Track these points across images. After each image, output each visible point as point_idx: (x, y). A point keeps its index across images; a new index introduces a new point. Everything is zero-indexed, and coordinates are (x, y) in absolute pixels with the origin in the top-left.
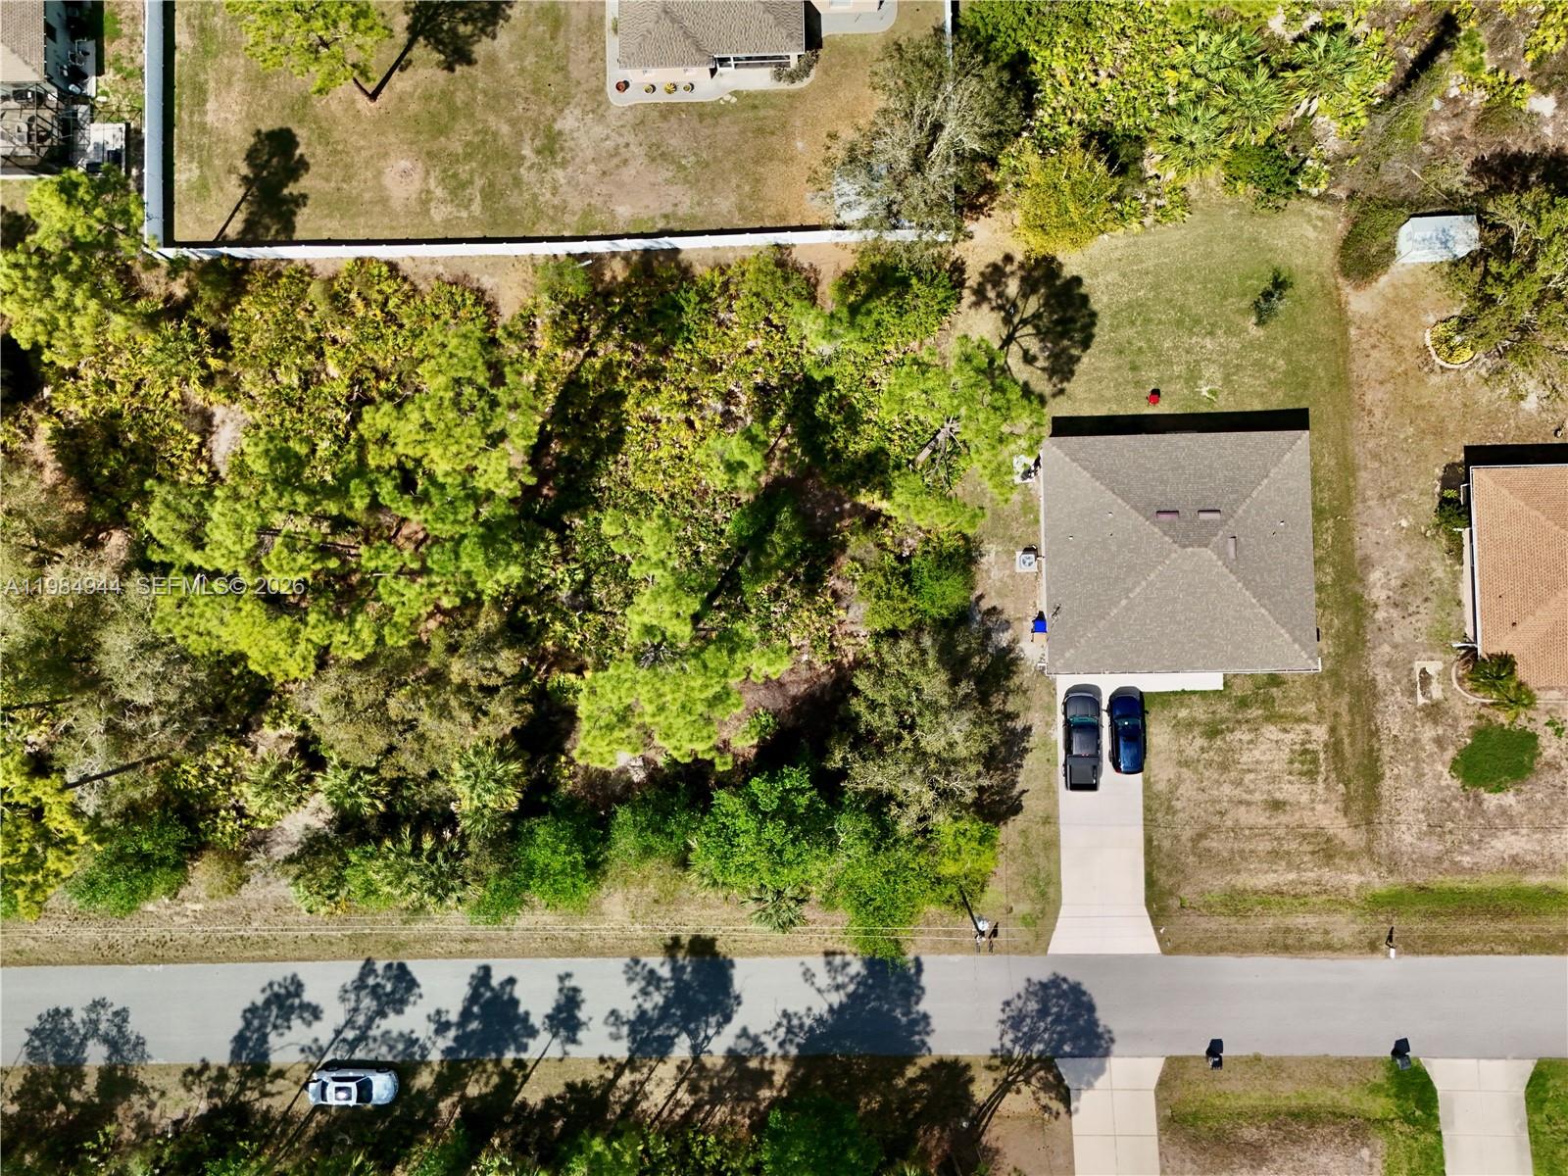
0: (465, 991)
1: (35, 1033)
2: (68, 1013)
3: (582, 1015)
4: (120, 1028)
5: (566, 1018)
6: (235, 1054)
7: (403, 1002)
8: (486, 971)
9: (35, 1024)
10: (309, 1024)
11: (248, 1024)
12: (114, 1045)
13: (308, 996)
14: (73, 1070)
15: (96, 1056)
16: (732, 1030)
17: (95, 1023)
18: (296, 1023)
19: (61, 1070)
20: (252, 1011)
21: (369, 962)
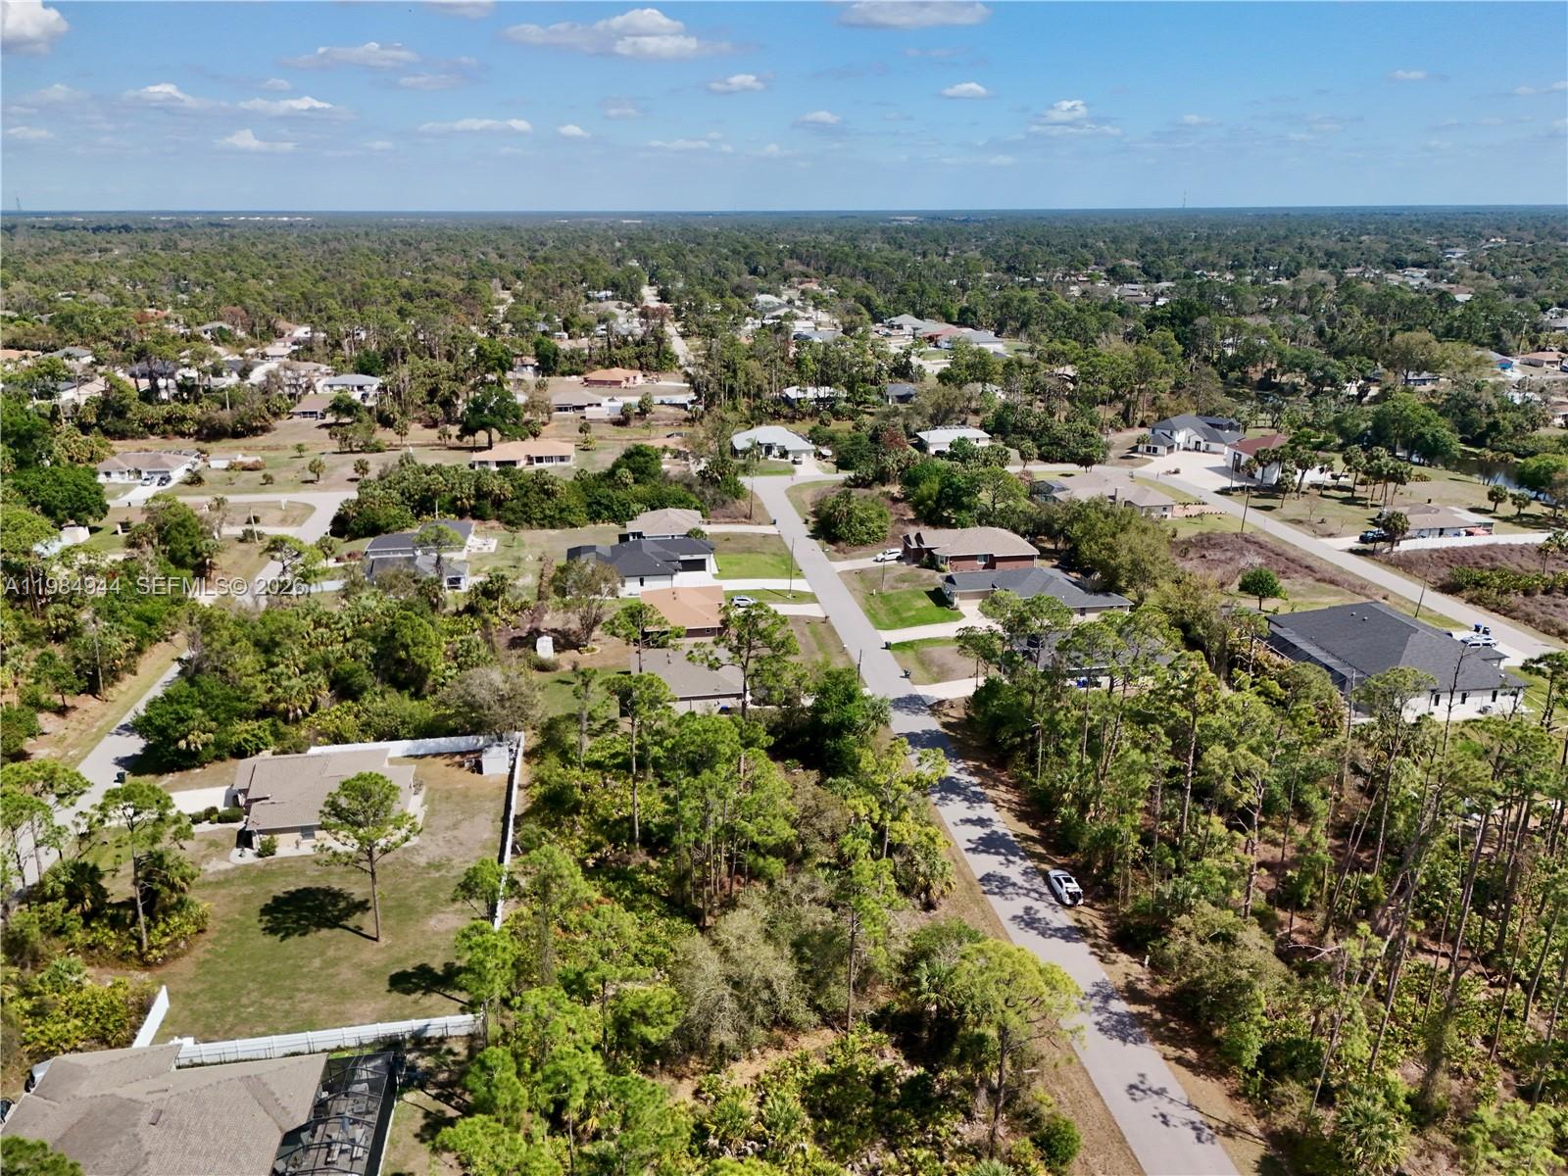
0: (984, 855)
1: (1124, 1040)
2: (1097, 1023)
3: (975, 818)
4: (1092, 996)
5: (981, 822)
6: (1077, 940)
7: (1002, 877)
8: (967, 850)
9: (1117, 1042)
10: (1037, 911)
11: (1051, 936)
12: (1107, 998)
13: (1021, 913)
14: (1139, 1019)
15: (1119, 1006)
16: (958, 776)
17: (1097, 1009)
18: (1039, 916)
19: (1142, 1024)
20: (1043, 934)
21: (984, 892)
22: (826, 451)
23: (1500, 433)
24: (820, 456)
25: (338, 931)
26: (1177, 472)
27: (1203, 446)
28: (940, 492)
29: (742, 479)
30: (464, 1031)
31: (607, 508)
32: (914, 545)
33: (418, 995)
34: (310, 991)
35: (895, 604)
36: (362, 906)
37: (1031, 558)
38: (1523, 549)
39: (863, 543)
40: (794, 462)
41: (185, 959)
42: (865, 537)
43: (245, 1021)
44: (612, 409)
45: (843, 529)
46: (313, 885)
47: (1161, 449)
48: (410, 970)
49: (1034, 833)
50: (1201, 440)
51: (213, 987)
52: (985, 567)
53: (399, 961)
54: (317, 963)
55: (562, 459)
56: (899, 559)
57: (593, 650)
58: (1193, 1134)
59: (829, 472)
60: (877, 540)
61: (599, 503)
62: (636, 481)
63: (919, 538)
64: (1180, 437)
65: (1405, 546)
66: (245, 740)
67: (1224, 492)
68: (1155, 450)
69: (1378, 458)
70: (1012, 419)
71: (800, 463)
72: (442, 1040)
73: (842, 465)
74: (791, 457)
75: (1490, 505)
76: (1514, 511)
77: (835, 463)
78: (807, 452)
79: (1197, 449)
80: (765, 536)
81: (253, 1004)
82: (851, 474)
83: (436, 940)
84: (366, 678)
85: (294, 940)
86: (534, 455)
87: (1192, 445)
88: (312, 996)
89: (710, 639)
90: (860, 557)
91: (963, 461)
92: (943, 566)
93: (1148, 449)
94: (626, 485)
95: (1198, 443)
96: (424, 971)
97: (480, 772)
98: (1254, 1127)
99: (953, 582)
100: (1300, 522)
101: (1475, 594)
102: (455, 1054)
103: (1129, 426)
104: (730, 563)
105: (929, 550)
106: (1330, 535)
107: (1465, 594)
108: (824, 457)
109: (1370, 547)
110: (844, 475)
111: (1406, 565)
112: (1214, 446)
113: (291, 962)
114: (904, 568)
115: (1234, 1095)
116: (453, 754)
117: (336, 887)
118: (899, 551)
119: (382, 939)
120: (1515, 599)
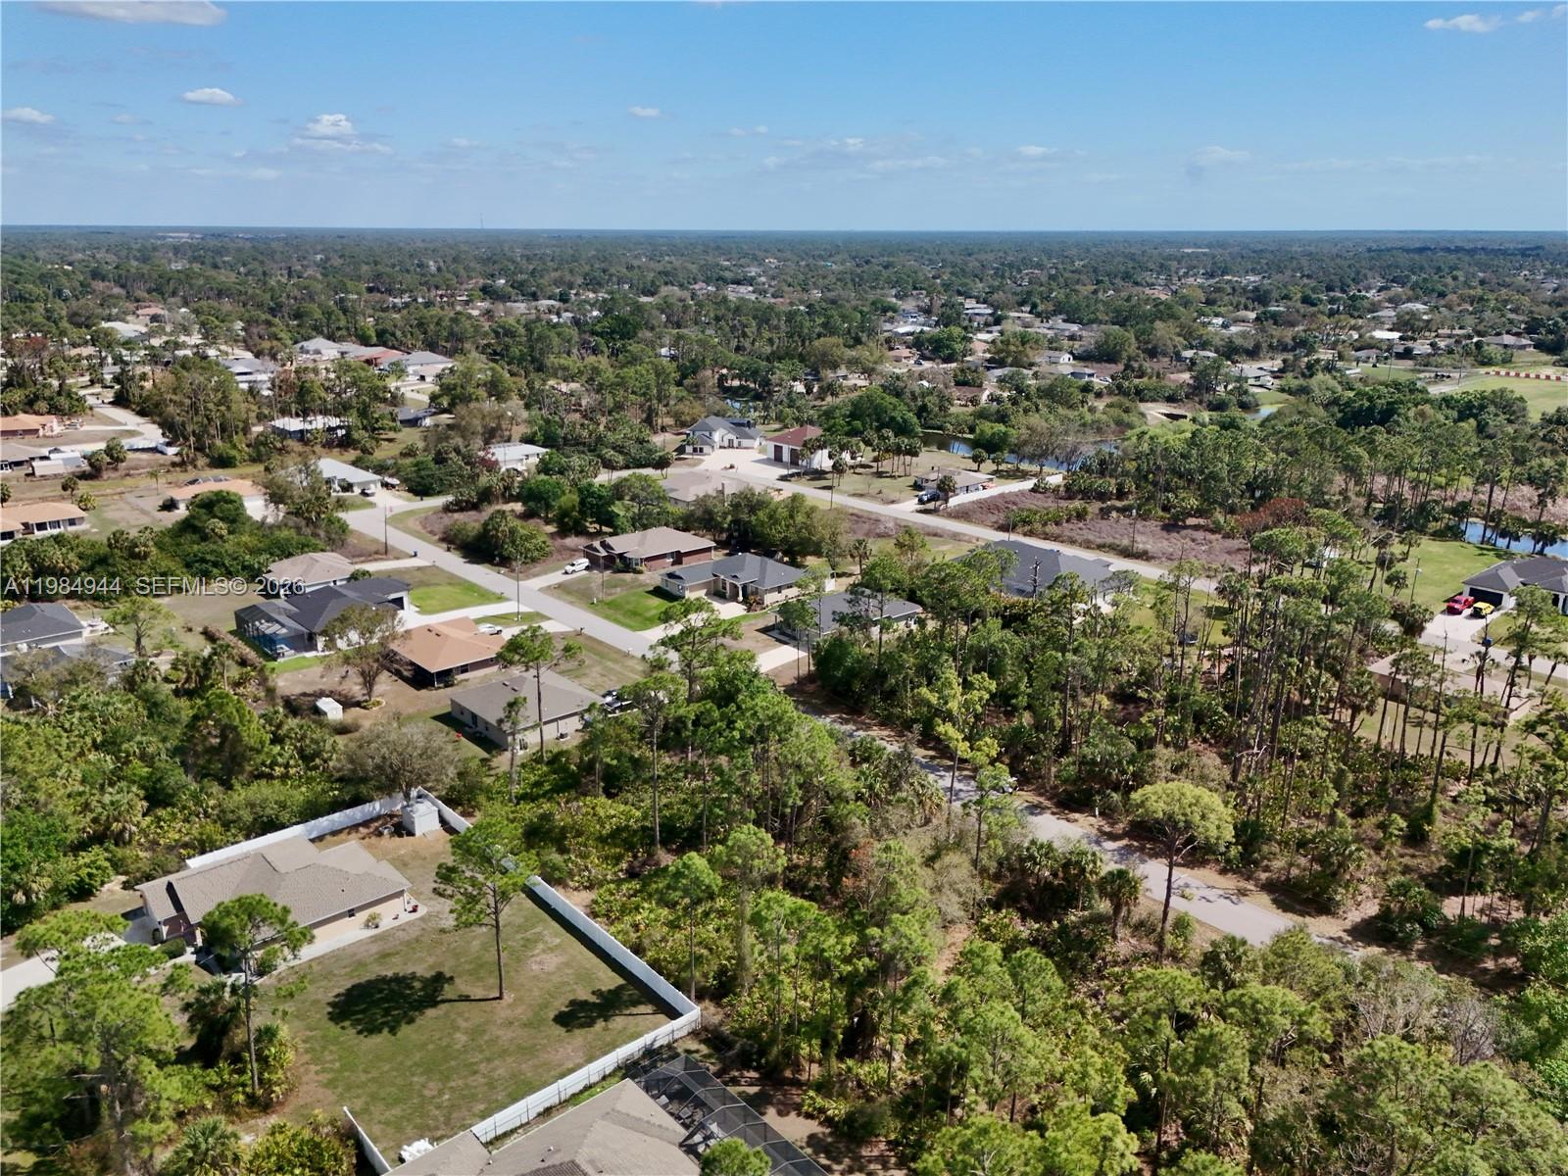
6: (1041, 813)
12: (1098, 843)
15: (1110, 845)
19: (1134, 852)
22: (395, 481)
23: (929, 413)
24: (385, 485)
25: (444, 1007)
26: (732, 467)
27: (736, 444)
28: (582, 502)
29: (341, 515)
30: (684, 1032)
31: (215, 565)
32: (603, 553)
33: (600, 1024)
34: (489, 1060)
35: (628, 607)
36: (439, 979)
37: (708, 550)
38: (1022, 493)
39: (534, 560)
40: (364, 493)
41: (304, 1088)
42: (536, 554)
43: (453, 1107)
44: (66, 461)
45: (509, 549)
46: (356, 981)
47: (706, 449)
48: (564, 1009)
49: (932, 753)
50: (733, 437)
51: (374, 1097)
52: (673, 564)
53: (546, 1006)
54: (461, 1038)
55: (72, 522)
56: (587, 568)
57: (379, 703)
58: (1228, 902)
59: (409, 500)
60: (547, 555)
61: (203, 561)
62: (230, 533)
63: (604, 545)
64: (716, 437)
65: (953, 502)
66: (90, 875)
67: (783, 478)
68: (701, 450)
69: (888, 438)
70: (561, 432)
71: (373, 494)
72: (669, 1046)
73: (420, 490)
74: (357, 490)
75: (975, 466)
76: (994, 467)
77: (409, 491)
78: (374, 482)
79: (731, 446)
80: (419, 569)
81: (441, 1093)
82: (450, 498)
83: (556, 979)
84: (178, 777)
85: (405, 1030)
86: (33, 521)
87: (726, 444)
88: (497, 1062)
89: (495, 668)
90: (545, 573)
91: (561, 472)
92: (639, 568)
93: (695, 450)
94: (221, 537)
95: (731, 441)
96: (578, 1006)
97: (411, 834)
98: (1250, 886)
99: (680, 578)
100: (861, 495)
101: (1027, 528)
102: (697, 1051)
103: (655, 433)
104: (422, 599)
105: (621, 556)
106: (893, 502)
107: (1020, 530)
108: (393, 486)
109: (931, 506)
110: (438, 501)
111: (963, 514)
112: (745, 442)
113: (431, 1047)
114: (599, 577)
115: (1223, 872)
116: (355, 827)
117: (390, 974)
118: (585, 562)
119: (505, 996)
120: (1051, 528)
